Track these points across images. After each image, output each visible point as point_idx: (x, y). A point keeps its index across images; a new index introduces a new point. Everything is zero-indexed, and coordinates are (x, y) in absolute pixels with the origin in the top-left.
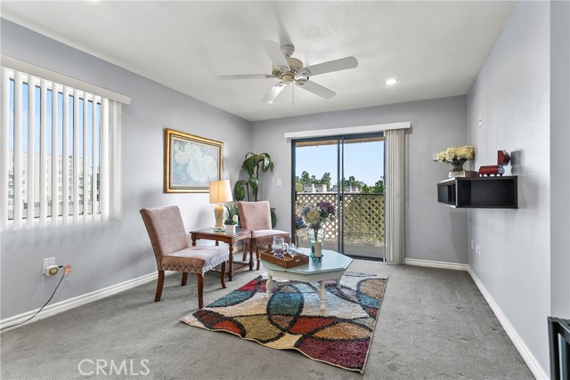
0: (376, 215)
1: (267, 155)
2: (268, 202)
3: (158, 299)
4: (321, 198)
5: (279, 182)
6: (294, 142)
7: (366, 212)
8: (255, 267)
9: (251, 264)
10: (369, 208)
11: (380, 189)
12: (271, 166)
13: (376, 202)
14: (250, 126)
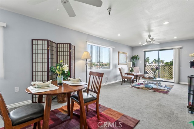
0: (171, 71)
1: (137, 55)
2: (139, 67)
3: (122, 84)
4: (151, 66)
5: (141, 62)
6: (145, 52)
7: (167, 70)
8: (137, 81)
9: (136, 81)
10: (168, 69)
11: (171, 63)
12: (139, 58)
13: (171, 67)
14: (133, 48)
